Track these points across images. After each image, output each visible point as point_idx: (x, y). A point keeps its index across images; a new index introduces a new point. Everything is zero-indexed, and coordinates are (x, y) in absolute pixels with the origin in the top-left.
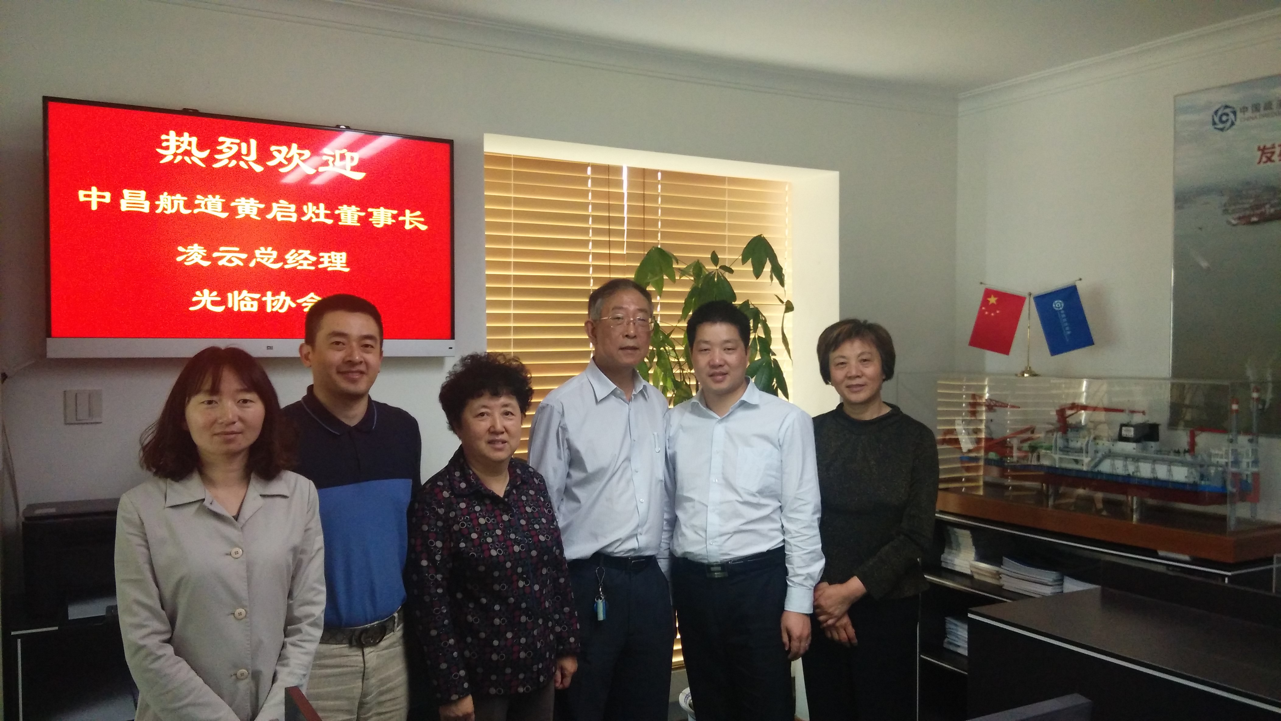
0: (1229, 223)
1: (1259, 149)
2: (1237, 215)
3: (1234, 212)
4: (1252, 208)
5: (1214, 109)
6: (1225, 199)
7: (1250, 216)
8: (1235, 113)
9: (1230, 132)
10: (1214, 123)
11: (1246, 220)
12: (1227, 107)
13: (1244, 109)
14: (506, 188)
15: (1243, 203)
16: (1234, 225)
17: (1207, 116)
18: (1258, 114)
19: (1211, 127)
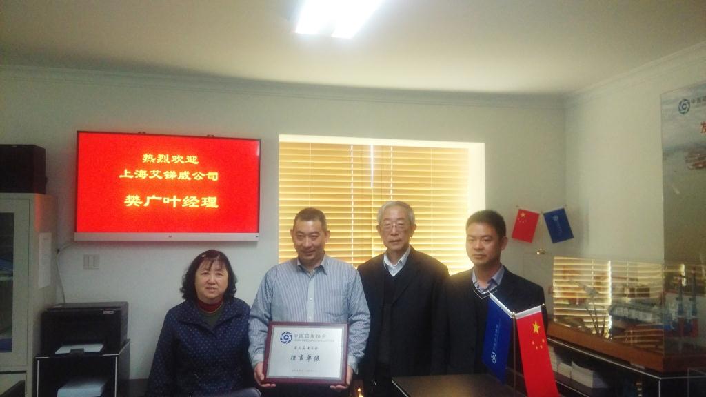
0: (689, 168)
1: (702, 124)
2: (692, 163)
3: (691, 161)
4: (699, 159)
5: (679, 101)
6: (686, 154)
7: (699, 164)
8: (689, 103)
9: (687, 115)
10: (680, 110)
11: (697, 166)
12: (685, 100)
13: (693, 102)
14: (307, 158)
15: (695, 156)
16: (691, 169)
17: (676, 106)
18: (700, 104)
19: (678, 112)
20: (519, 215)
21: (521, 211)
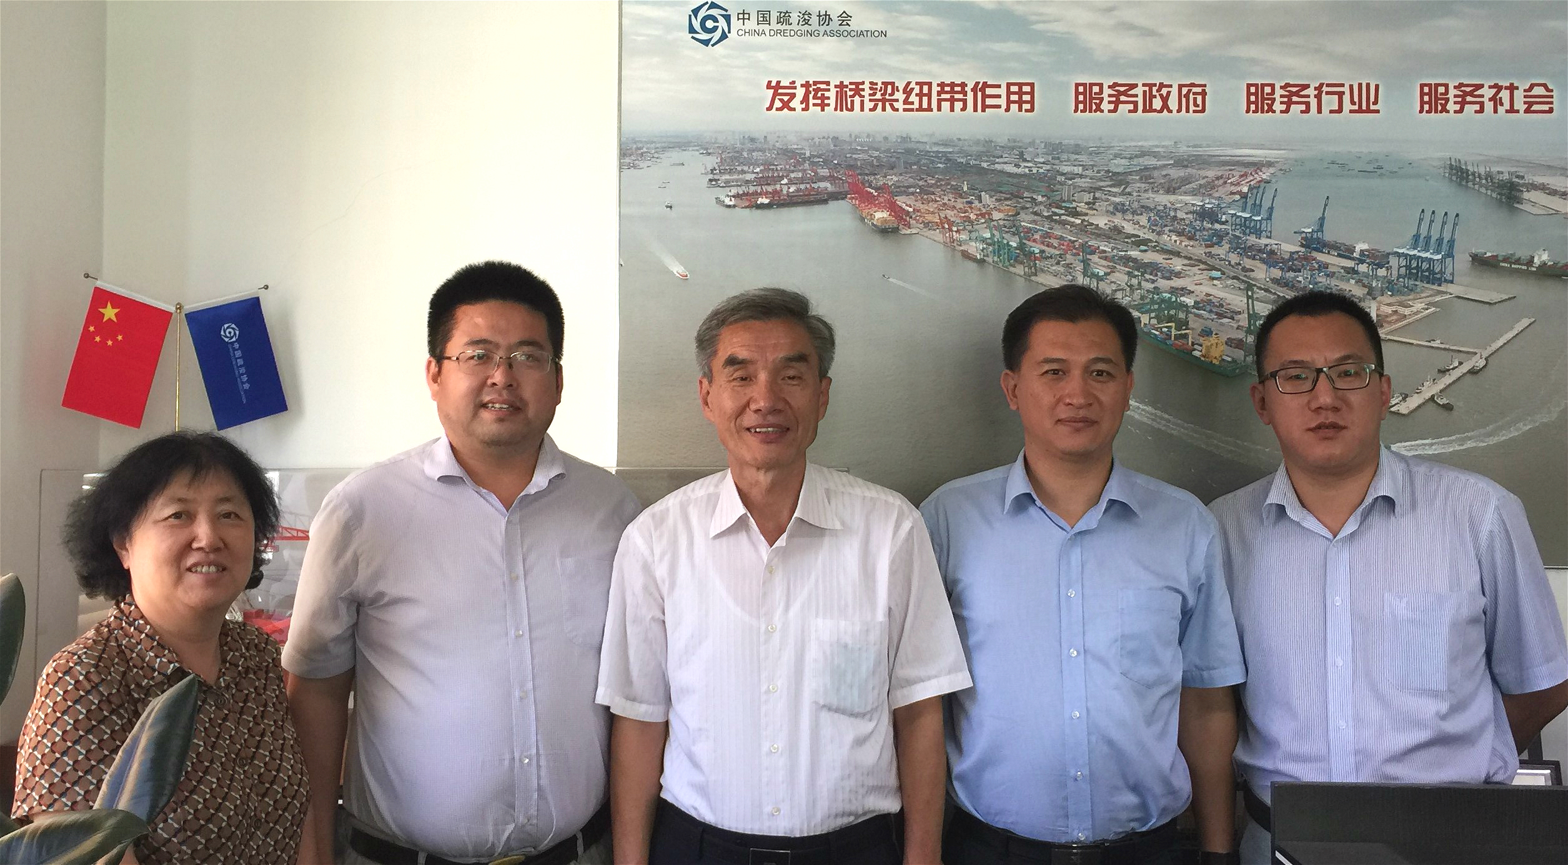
0: (720, 202)
1: (769, 86)
2: (734, 191)
3: (728, 184)
4: (759, 181)
6: (712, 161)
7: (756, 194)
8: (727, 18)
10: (693, 31)
11: (749, 201)
13: (745, 16)
15: (743, 172)
16: (729, 206)
18: (766, 28)
20: (94, 315)
21: (101, 297)
